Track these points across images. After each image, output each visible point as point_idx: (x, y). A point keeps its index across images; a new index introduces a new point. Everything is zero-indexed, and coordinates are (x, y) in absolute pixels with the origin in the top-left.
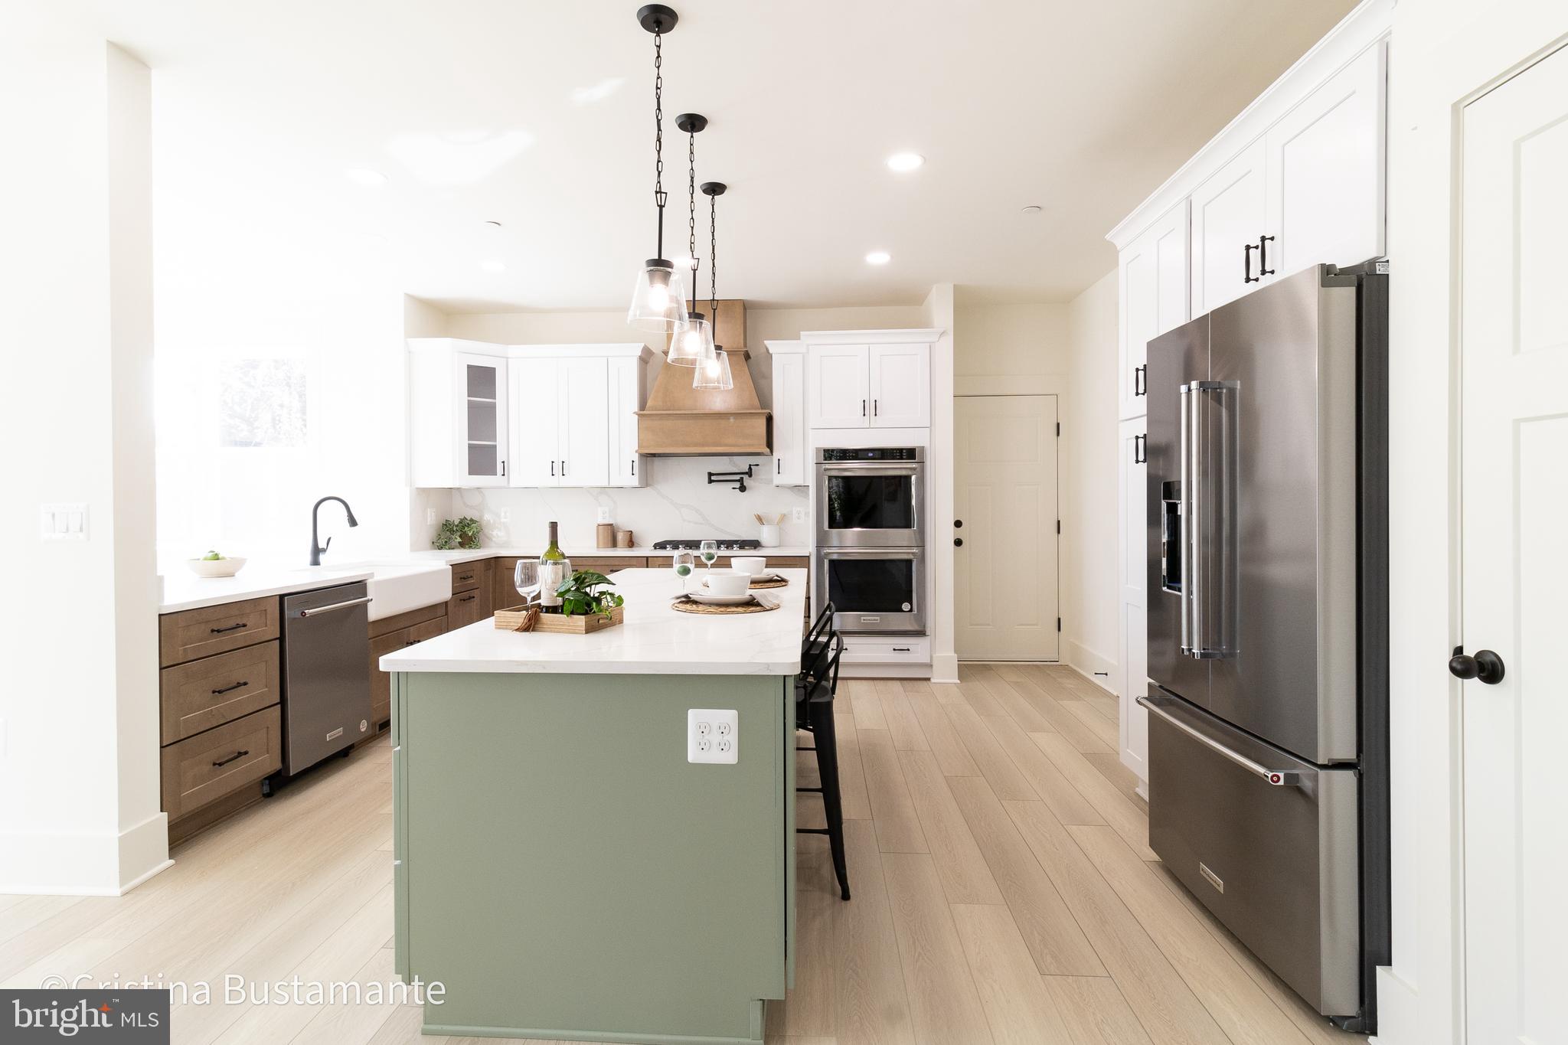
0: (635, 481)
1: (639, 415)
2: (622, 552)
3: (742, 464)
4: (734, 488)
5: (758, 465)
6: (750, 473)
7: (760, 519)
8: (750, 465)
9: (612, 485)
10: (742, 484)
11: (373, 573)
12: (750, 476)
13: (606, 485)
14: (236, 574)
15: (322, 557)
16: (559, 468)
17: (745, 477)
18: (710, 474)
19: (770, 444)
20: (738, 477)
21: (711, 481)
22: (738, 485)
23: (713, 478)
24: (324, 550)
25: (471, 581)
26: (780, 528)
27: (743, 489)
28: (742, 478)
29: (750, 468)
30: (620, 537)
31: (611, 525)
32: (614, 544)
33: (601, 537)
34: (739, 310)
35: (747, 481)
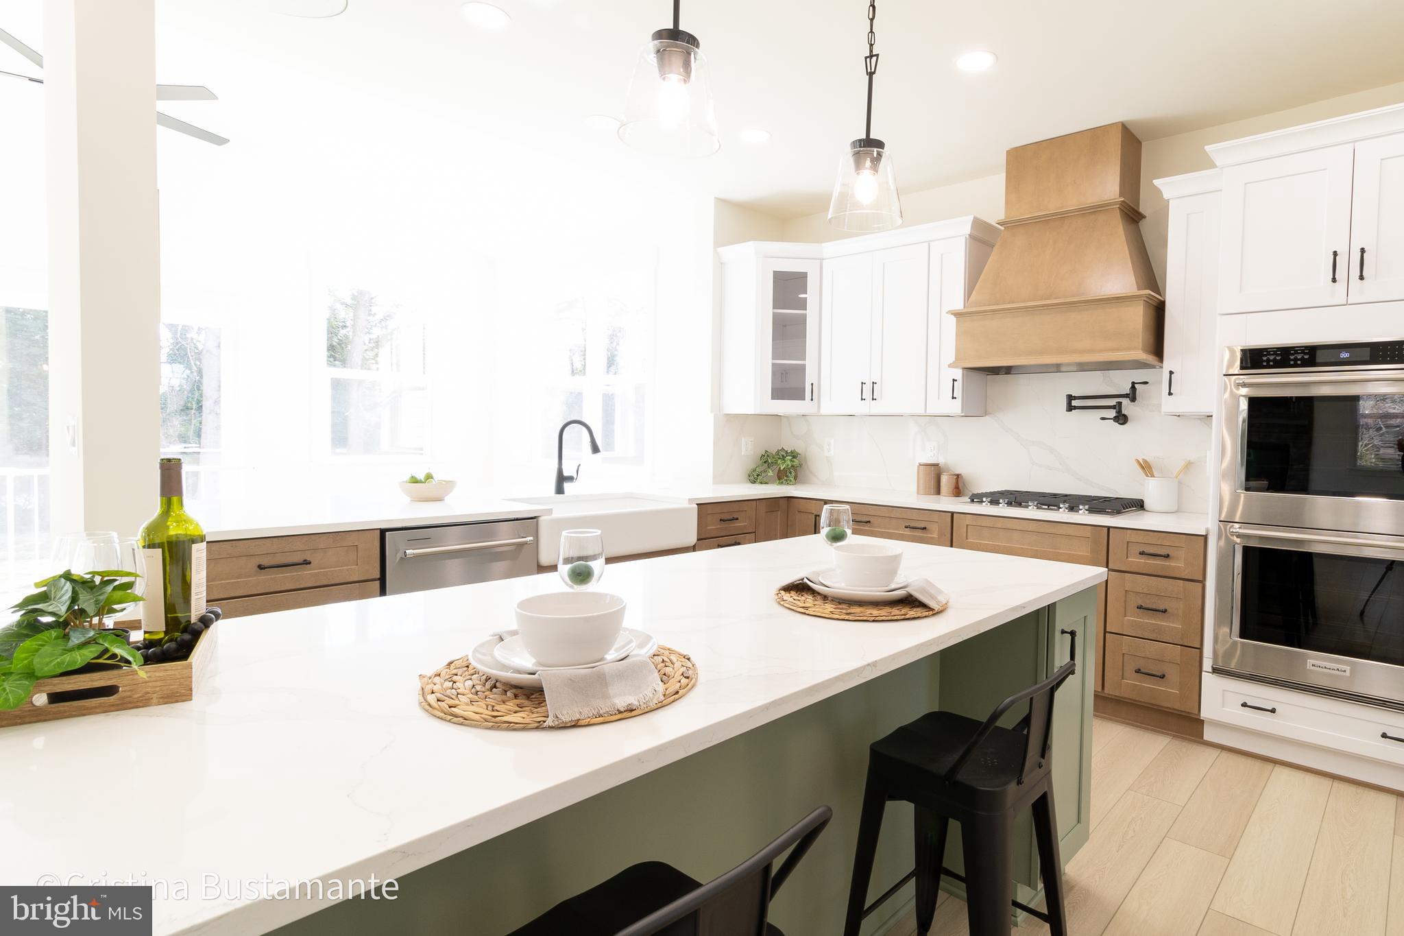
0: (956, 407)
1: (958, 314)
2: (947, 503)
3: (1120, 382)
4: (1103, 419)
5: (1146, 383)
6: (1132, 396)
7: (1146, 468)
8: (1133, 383)
9: (929, 412)
10: (1119, 412)
11: (551, 509)
12: (1133, 399)
13: (922, 412)
14: (446, 498)
15: (567, 486)
16: (869, 391)
17: (1125, 402)
18: (1070, 398)
19: (1157, 349)
20: (1112, 402)
21: (1070, 408)
22: (1112, 413)
23: (1074, 403)
24: (571, 479)
25: (737, 524)
26: (1180, 482)
27: (1121, 419)
28: (1120, 404)
29: (1133, 388)
30: (944, 480)
31: (936, 465)
32: (938, 491)
33: (921, 482)
34: (1115, 141)
35: (1128, 407)
